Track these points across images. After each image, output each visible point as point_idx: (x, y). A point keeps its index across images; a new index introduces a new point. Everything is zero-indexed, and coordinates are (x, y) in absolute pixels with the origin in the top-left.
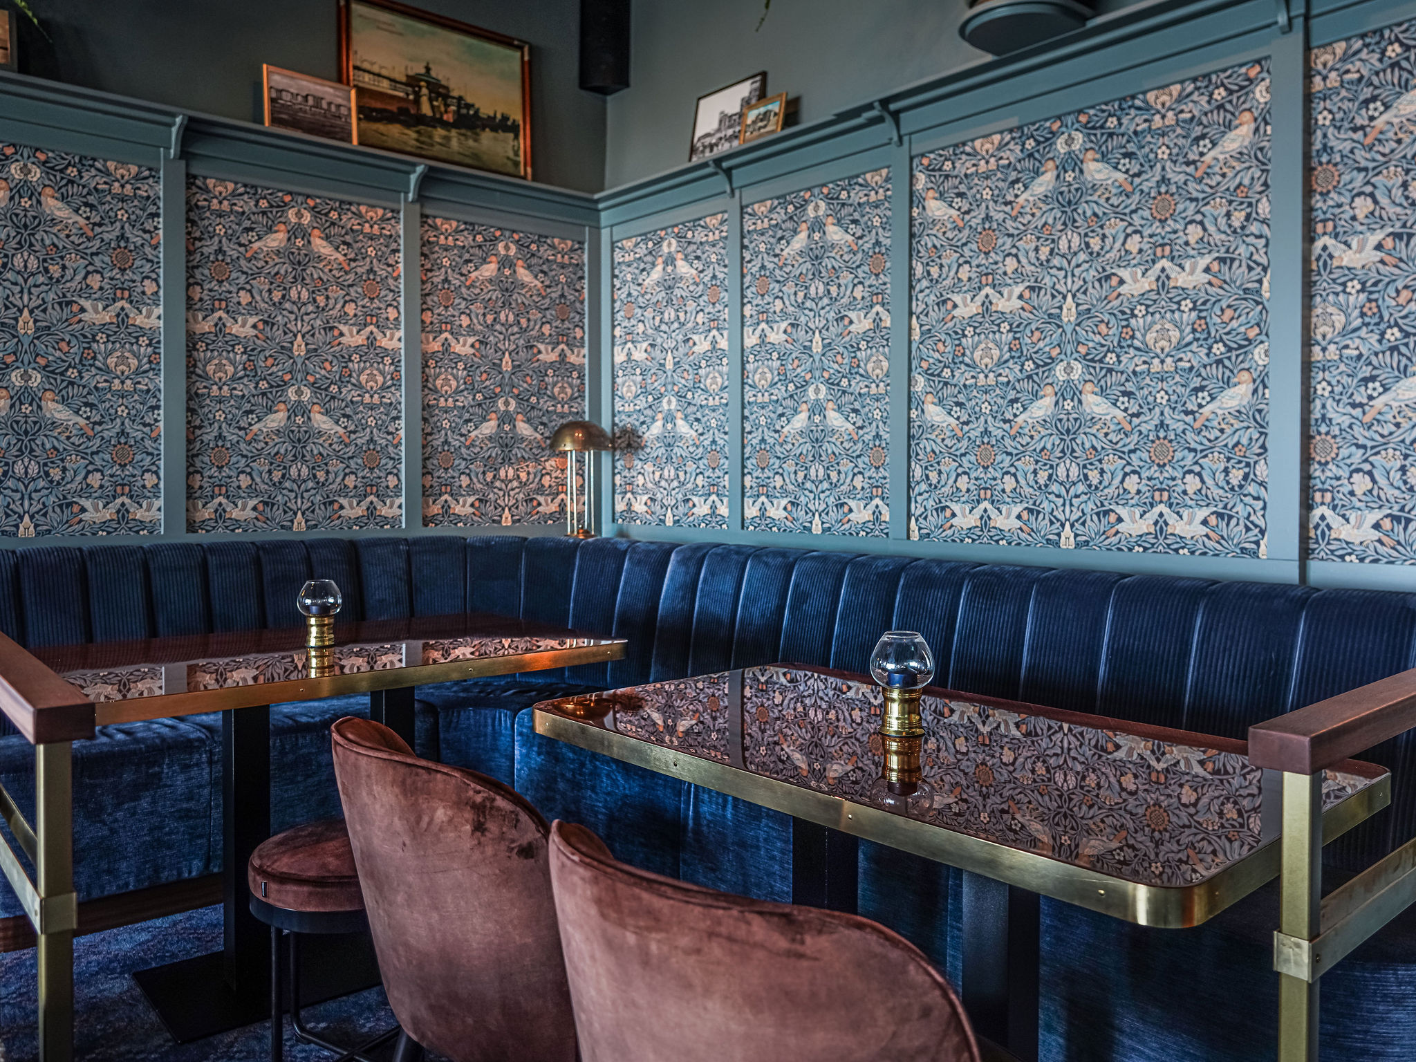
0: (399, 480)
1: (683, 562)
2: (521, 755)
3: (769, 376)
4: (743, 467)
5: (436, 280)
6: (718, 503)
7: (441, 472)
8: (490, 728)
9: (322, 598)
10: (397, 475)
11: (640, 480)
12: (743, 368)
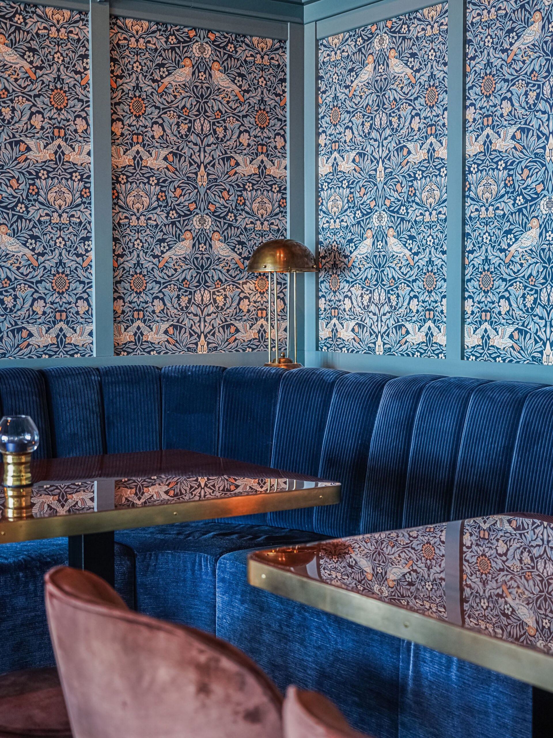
0: (89, 305)
1: (397, 396)
2: (223, 602)
3: (494, 188)
4: (464, 290)
5: (126, 87)
6: (435, 330)
7: (134, 297)
8: (190, 573)
9: (18, 434)
10: (87, 300)
11: (348, 304)
12: (464, 180)
